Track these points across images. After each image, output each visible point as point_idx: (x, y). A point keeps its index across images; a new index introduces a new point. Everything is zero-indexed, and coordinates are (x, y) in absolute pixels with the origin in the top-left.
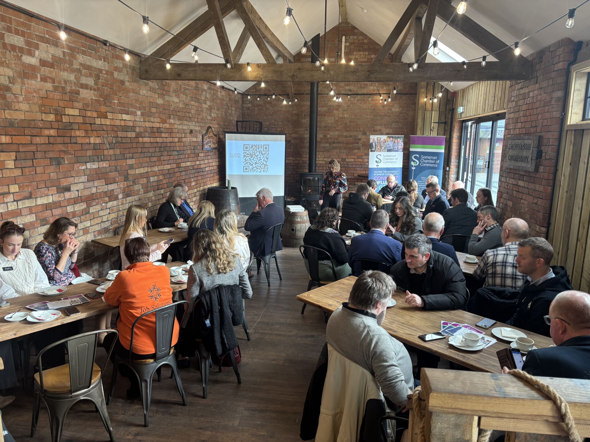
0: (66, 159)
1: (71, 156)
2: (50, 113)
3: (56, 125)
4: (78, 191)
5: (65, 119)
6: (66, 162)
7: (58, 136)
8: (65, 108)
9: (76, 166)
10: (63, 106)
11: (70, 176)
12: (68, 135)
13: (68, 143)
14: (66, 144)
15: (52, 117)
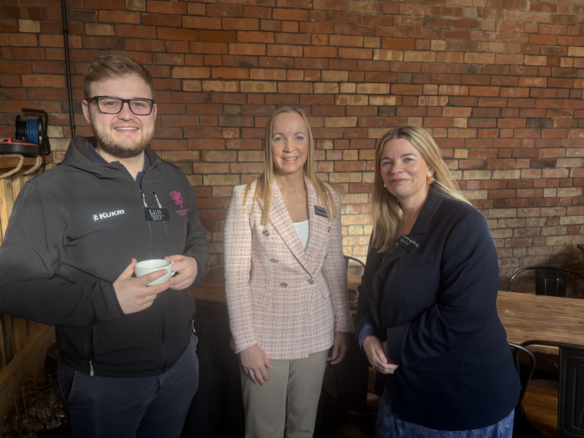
0: (555, 121)
1: (566, 117)
2: (540, 55)
3: (547, 72)
4: (569, 169)
5: (564, 63)
6: (555, 125)
7: (548, 87)
8: (567, 46)
9: (572, 132)
10: (564, 43)
11: (558, 145)
12: (565, 86)
13: (563, 99)
14: (560, 98)
15: (541, 60)
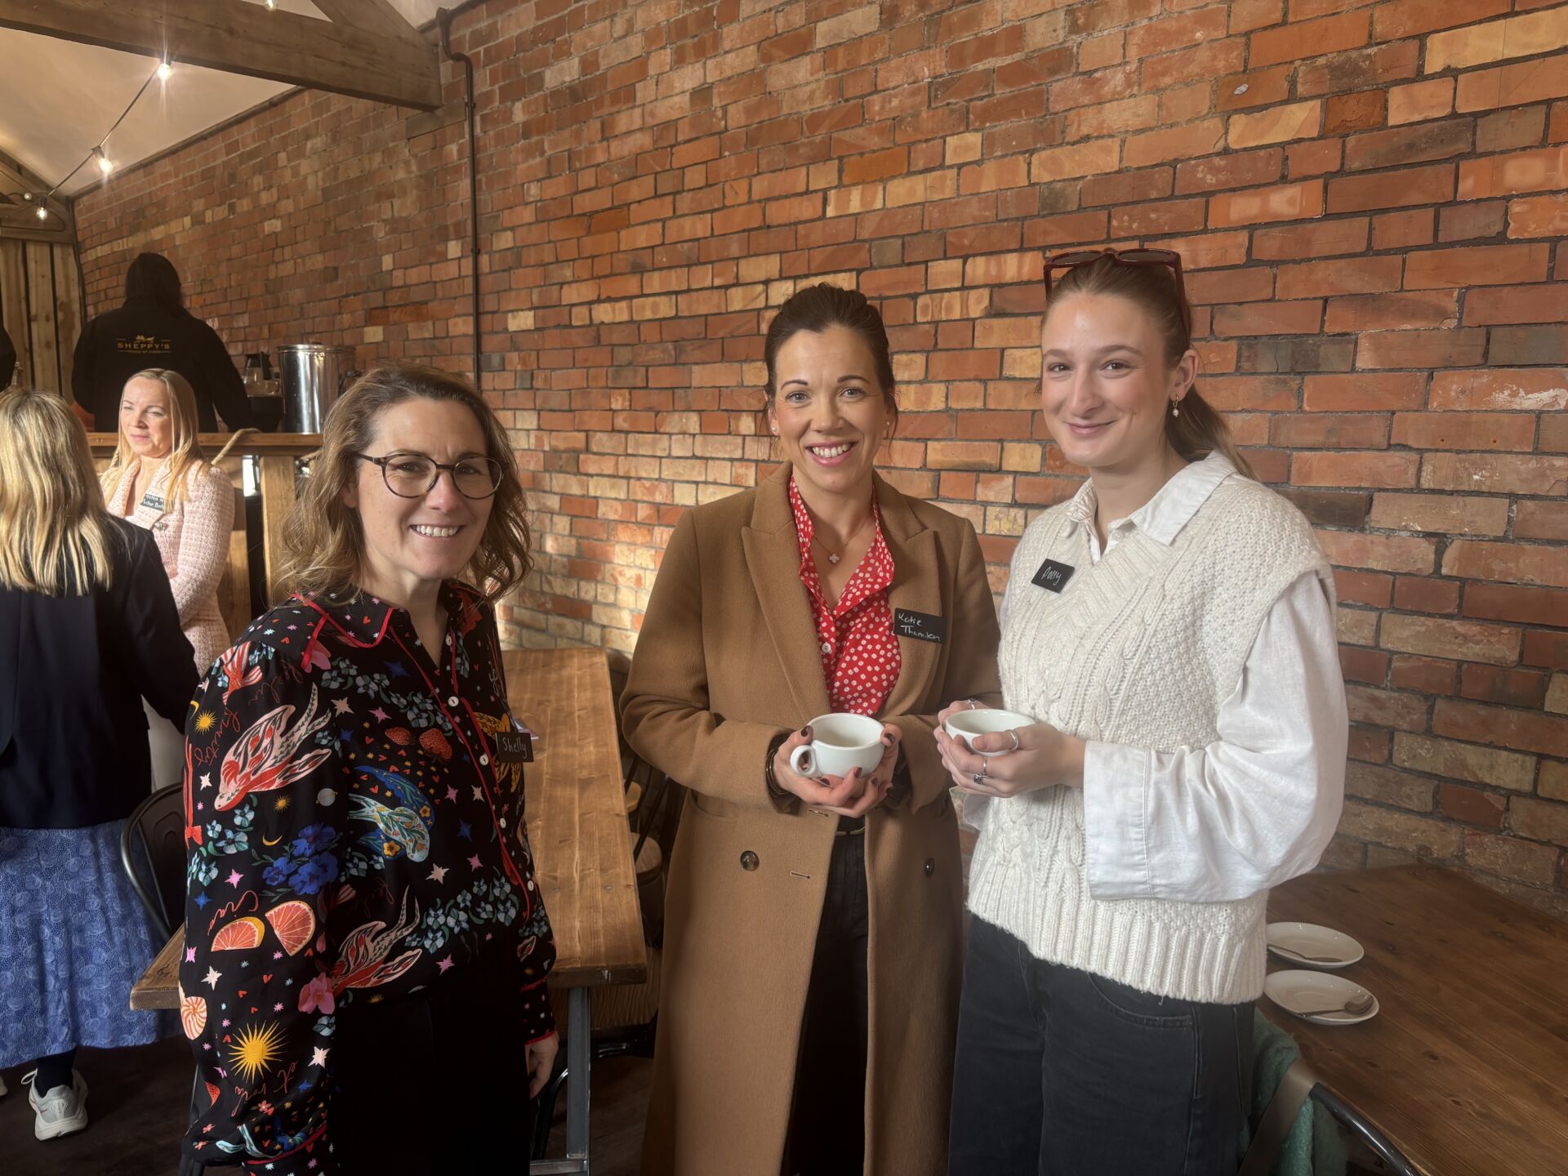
0: (1364, 344)
1: (1421, 325)
2: (1292, 98)
3: (1328, 157)
4: (1440, 540)
5: (1401, 108)
6: (1365, 360)
7: (1328, 217)
8: (1421, 38)
9: (1452, 390)
10: (1407, 27)
11: (1379, 438)
12: (1415, 198)
13: (1405, 250)
14: (1388, 252)
15: (1300, 119)
